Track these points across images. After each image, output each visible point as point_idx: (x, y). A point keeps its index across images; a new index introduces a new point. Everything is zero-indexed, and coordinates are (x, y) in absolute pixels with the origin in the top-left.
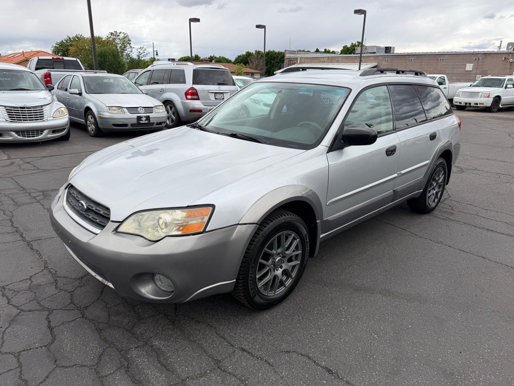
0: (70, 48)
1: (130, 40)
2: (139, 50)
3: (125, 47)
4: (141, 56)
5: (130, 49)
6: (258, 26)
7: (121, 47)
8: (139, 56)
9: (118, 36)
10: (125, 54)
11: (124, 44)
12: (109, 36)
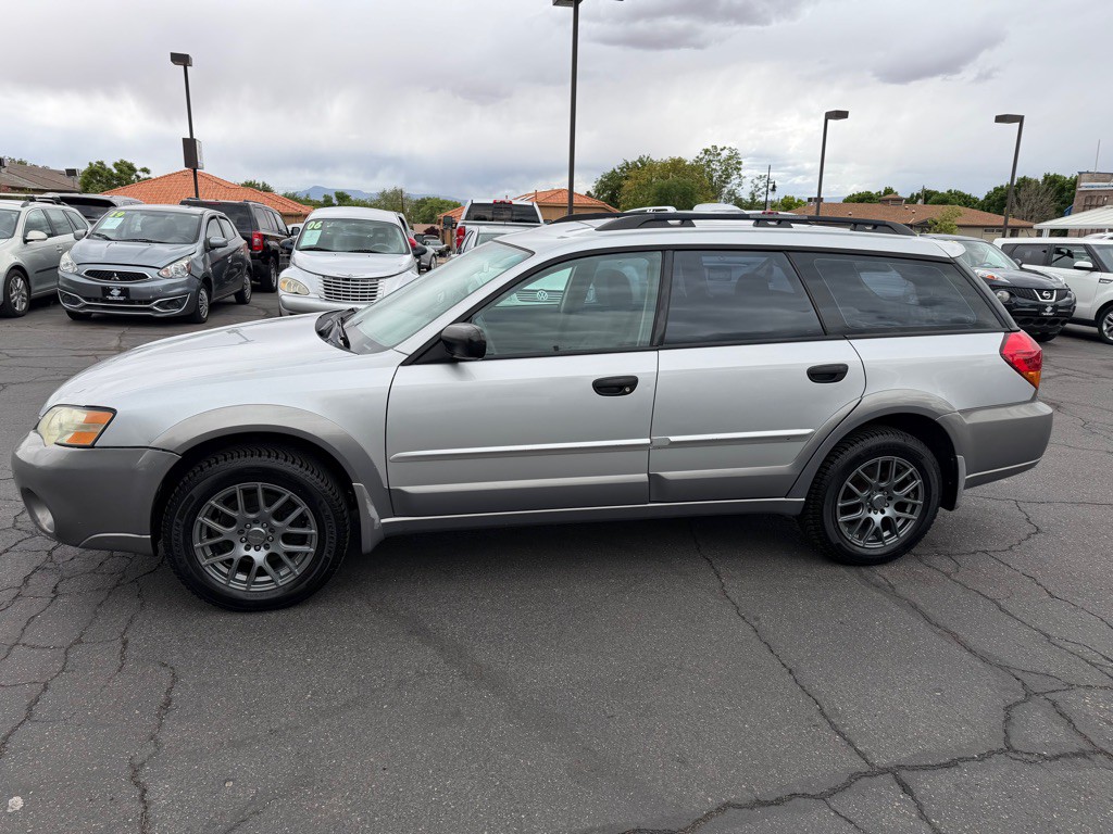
0: (624, 182)
1: (740, 163)
2: (756, 181)
3: (728, 176)
4: (759, 193)
5: (737, 181)
6: (1000, 119)
7: (720, 176)
8: (753, 194)
9: (719, 154)
10: (725, 190)
11: (727, 169)
12: (701, 156)
